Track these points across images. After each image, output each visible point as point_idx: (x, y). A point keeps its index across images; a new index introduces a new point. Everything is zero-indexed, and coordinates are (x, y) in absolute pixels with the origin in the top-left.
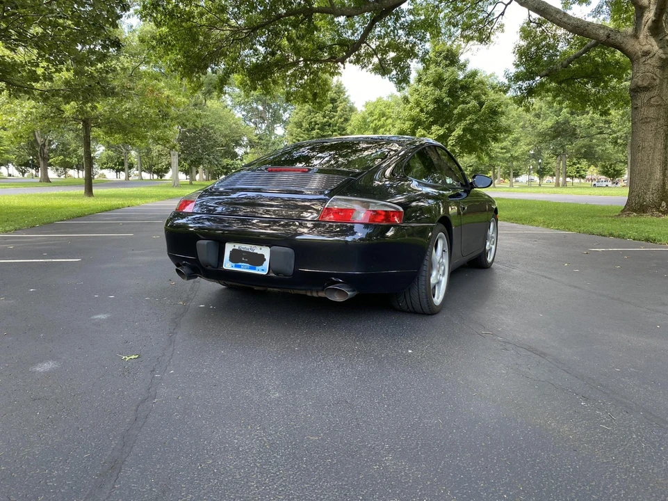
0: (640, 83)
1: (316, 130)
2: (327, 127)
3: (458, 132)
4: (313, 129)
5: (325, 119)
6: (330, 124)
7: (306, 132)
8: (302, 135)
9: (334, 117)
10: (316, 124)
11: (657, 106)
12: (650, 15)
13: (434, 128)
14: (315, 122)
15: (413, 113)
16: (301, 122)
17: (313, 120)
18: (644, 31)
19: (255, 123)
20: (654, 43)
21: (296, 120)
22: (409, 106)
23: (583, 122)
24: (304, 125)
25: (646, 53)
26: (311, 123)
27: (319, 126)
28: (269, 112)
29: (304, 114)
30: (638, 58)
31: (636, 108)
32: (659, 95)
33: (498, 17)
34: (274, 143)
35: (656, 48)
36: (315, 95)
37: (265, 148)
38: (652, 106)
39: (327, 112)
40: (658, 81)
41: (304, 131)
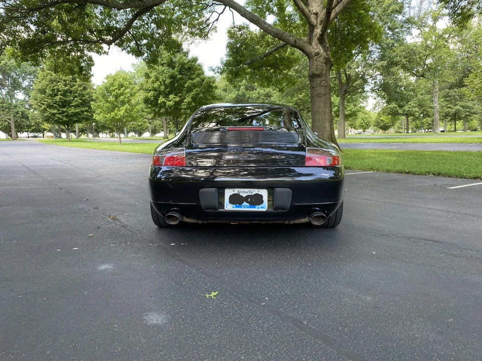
0: (315, 72)
1: (59, 96)
2: (69, 94)
3: (188, 99)
4: (56, 95)
5: (67, 88)
6: (71, 91)
7: (50, 97)
8: (46, 100)
9: (74, 86)
10: (58, 90)
11: (325, 86)
12: (318, 31)
13: (171, 96)
14: (58, 89)
15: (156, 85)
16: (44, 89)
17: (55, 88)
18: (315, 41)
20: (321, 48)
21: (40, 87)
22: (151, 80)
23: (254, 95)
24: (47, 92)
25: (317, 54)
26: (54, 90)
27: (62, 92)
29: (47, 83)
30: (313, 57)
31: (313, 87)
32: (325, 80)
33: (214, 22)
34: (16, 106)
35: (322, 51)
37: (7, 110)
38: (322, 86)
39: (67, 82)
40: (324, 71)
41: (48, 96)
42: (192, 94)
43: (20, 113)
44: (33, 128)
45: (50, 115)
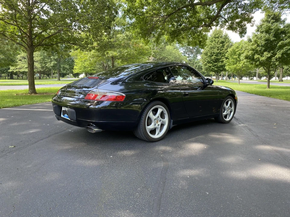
1: (214, 56)
2: (219, 55)
4: (213, 56)
5: (219, 51)
6: (221, 53)
7: (209, 57)
8: (207, 59)
9: (223, 50)
10: (214, 53)
14: (214, 52)
16: (207, 53)
17: (212, 52)
19: (188, 55)
21: (205, 52)
24: (208, 54)
26: (212, 53)
27: (216, 54)
28: (195, 49)
29: (209, 49)
34: (196, 63)
36: (200, 42)
39: (219, 48)
41: (208, 57)
42: (282, 51)
43: (198, 66)
44: (206, 74)
45: (208, 67)
